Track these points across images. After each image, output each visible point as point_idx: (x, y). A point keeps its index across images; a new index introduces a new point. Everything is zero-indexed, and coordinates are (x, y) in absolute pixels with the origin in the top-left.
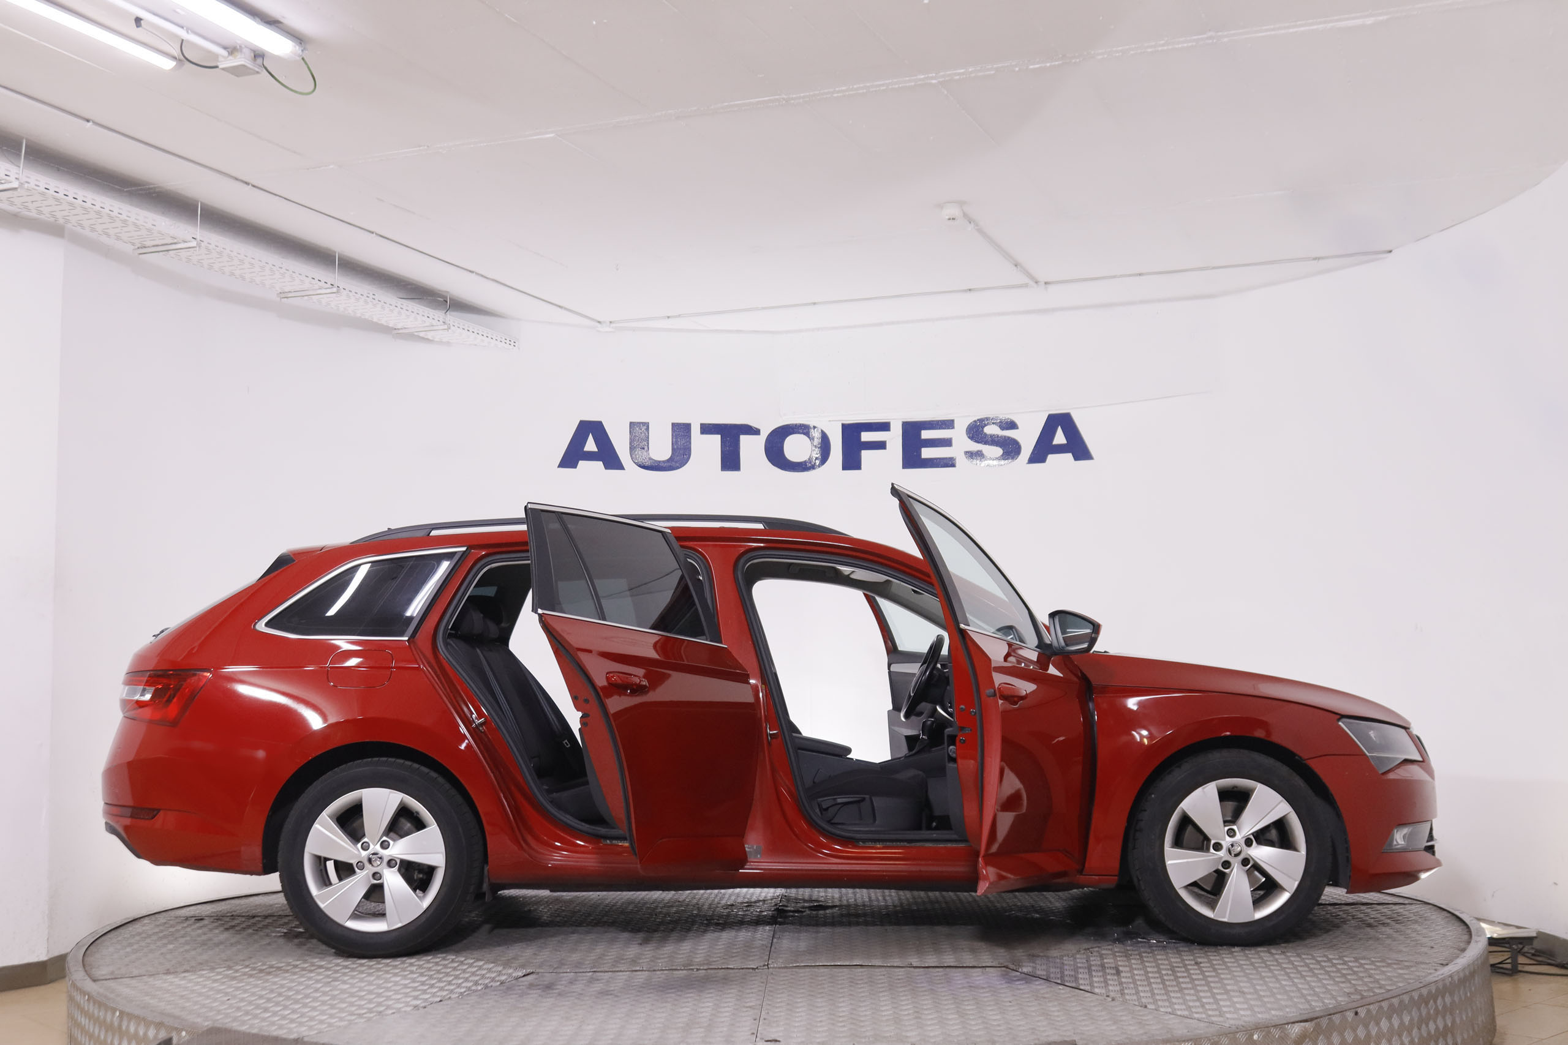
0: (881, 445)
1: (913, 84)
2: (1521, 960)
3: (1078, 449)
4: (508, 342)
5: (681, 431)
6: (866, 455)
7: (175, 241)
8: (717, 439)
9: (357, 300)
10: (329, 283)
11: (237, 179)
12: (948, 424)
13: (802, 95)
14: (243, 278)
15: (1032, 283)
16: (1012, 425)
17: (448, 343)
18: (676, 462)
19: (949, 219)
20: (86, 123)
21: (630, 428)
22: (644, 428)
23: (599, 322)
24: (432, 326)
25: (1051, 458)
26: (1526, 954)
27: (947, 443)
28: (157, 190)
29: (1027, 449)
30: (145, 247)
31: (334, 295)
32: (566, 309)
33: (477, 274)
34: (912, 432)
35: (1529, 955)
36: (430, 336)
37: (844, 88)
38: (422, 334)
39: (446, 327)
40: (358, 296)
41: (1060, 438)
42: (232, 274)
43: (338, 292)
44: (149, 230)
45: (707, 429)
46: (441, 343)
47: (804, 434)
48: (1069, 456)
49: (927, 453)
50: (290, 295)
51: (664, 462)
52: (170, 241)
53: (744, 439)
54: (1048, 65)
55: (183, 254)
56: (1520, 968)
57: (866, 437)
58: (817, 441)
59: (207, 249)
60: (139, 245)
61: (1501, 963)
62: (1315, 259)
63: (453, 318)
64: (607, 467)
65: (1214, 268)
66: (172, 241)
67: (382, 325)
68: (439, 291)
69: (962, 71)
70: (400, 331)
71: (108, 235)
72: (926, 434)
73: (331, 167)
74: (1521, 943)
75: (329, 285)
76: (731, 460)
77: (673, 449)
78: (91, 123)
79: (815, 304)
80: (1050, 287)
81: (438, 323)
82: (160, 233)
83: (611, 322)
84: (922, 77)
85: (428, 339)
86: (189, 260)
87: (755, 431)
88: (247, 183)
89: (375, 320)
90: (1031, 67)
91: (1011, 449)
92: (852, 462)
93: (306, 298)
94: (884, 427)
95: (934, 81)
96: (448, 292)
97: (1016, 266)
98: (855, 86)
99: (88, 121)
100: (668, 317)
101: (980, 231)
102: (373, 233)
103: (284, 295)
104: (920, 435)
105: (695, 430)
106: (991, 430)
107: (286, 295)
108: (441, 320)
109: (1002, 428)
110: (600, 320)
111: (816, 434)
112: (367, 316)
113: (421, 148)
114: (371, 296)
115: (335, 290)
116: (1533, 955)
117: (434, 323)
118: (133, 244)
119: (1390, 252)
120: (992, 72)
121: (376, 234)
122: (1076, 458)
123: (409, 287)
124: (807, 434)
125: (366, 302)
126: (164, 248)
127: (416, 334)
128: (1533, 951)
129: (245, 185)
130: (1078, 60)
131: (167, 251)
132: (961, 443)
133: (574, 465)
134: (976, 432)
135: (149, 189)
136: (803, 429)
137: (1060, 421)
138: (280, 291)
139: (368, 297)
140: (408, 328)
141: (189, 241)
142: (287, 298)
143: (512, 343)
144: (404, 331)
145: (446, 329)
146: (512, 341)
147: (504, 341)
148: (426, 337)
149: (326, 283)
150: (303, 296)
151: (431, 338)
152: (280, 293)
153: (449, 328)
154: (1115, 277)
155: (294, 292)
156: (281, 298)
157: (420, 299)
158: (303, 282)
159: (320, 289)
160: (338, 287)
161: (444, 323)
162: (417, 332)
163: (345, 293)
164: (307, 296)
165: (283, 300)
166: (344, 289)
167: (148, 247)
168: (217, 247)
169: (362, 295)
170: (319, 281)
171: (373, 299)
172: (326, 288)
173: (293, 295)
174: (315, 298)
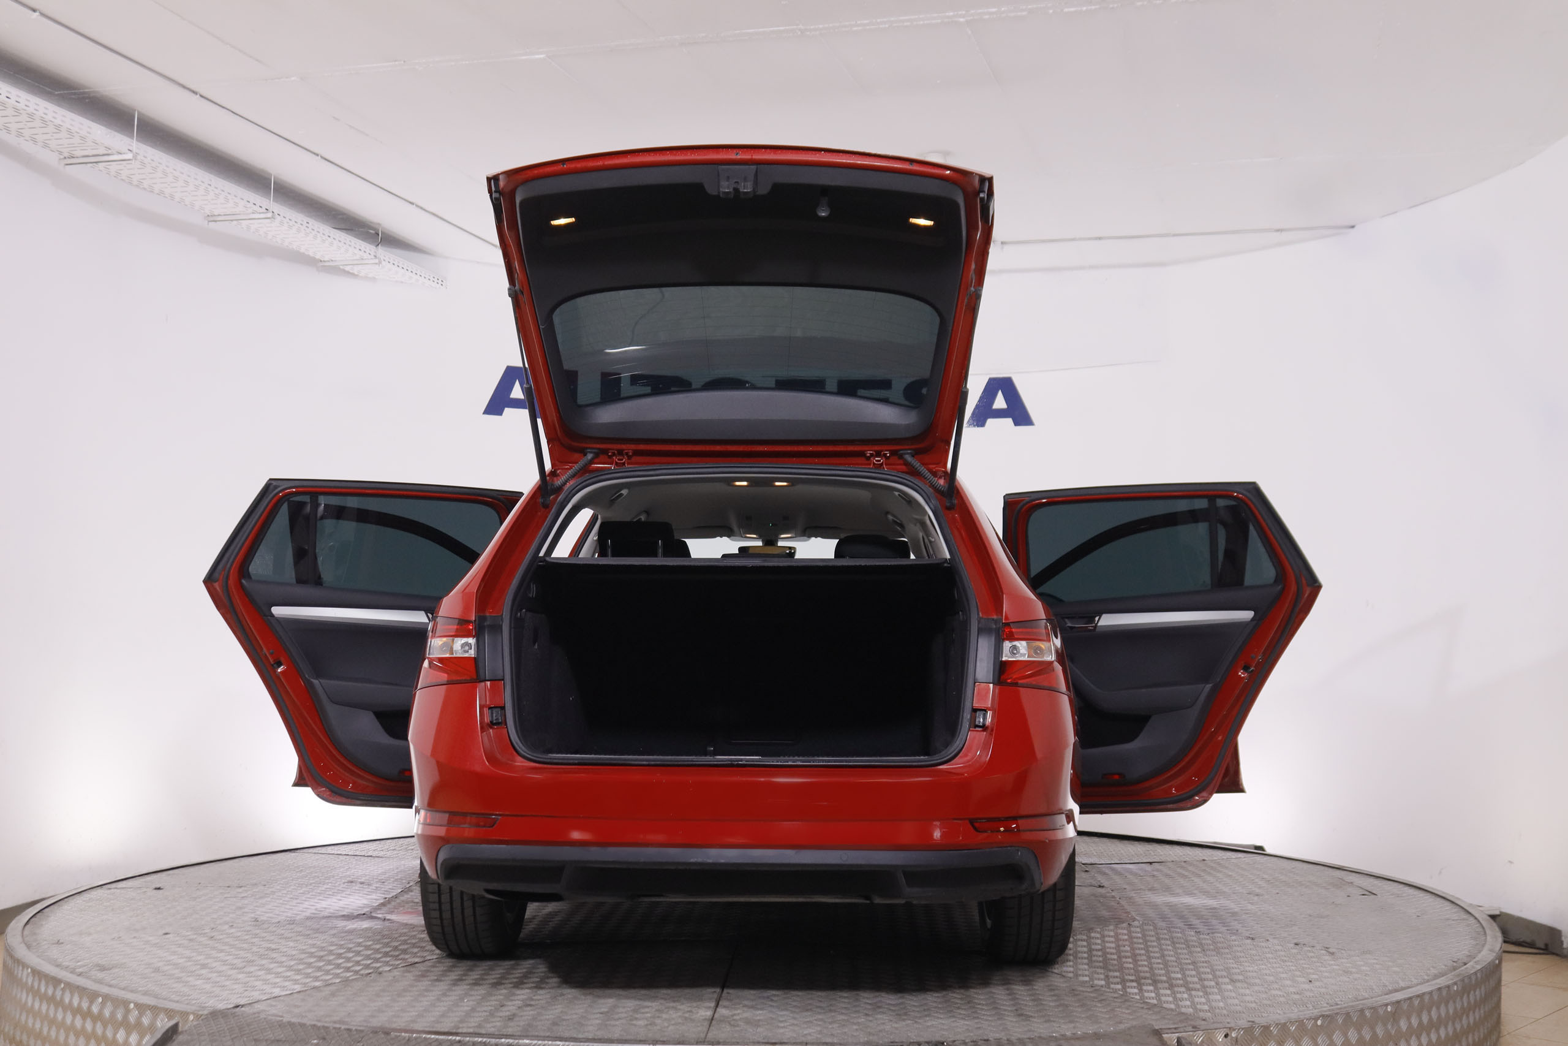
1: (939, 21)
3: (1019, 414)
4: (436, 280)
7: (110, 152)
9: (290, 227)
10: (264, 207)
11: (184, 87)
12: (885, 384)
13: (821, 26)
14: (172, 197)
17: (374, 279)
20: (31, 12)
24: (362, 259)
25: (990, 422)
28: (92, 95)
30: (72, 157)
31: (268, 220)
33: (417, 206)
36: (355, 270)
37: (866, 22)
38: (347, 268)
39: (377, 261)
40: (291, 223)
42: (161, 193)
43: (273, 217)
44: (83, 138)
46: (366, 278)
48: (1009, 421)
50: (219, 218)
52: (102, 151)
54: (1084, 8)
55: (114, 167)
59: (142, 163)
60: (66, 155)
62: (1278, 230)
63: (382, 252)
65: (1175, 235)
66: (106, 152)
67: (309, 256)
68: (371, 223)
69: (994, 10)
70: (327, 264)
71: (35, 141)
73: (293, 79)
75: (263, 210)
78: (37, 14)
80: (1006, 247)
81: (370, 257)
82: (94, 142)
84: (951, 14)
85: (353, 274)
86: (118, 174)
87: (686, 385)
88: (194, 93)
89: (302, 250)
90: (1066, 10)
93: (235, 222)
94: (819, 384)
95: (962, 20)
96: (379, 224)
98: (879, 20)
99: (34, 11)
102: (318, 155)
103: (211, 218)
105: (625, 381)
107: (214, 218)
108: (373, 253)
112: (295, 246)
113: (397, 63)
114: (305, 223)
115: (270, 215)
117: (366, 256)
118: (60, 153)
119: (1353, 227)
120: (1024, 13)
121: (322, 157)
122: (1016, 423)
123: (340, 217)
125: (299, 230)
126: (94, 160)
127: (341, 267)
129: (191, 95)
130: (1116, 5)
131: (97, 163)
133: (500, 413)
135: (84, 93)
137: (1001, 385)
138: (209, 214)
139: (302, 224)
140: (335, 261)
141: (124, 153)
142: (216, 221)
143: (440, 282)
144: (331, 264)
145: (377, 264)
146: (440, 280)
147: (432, 279)
148: (351, 271)
149: (261, 207)
150: (232, 220)
151: (356, 273)
152: (208, 216)
153: (380, 263)
154: (1073, 240)
155: (225, 215)
156: (209, 221)
157: (352, 230)
158: (236, 204)
159: (253, 213)
160: (273, 212)
161: (375, 256)
162: (344, 265)
163: (279, 219)
164: (237, 220)
165: (210, 223)
166: (279, 215)
167: (77, 157)
168: (153, 161)
169: (296, 222)
170: (255, 204)
171: (307, 227)
172: (260, 213)
173: (222, 218)
174: (244, 223)
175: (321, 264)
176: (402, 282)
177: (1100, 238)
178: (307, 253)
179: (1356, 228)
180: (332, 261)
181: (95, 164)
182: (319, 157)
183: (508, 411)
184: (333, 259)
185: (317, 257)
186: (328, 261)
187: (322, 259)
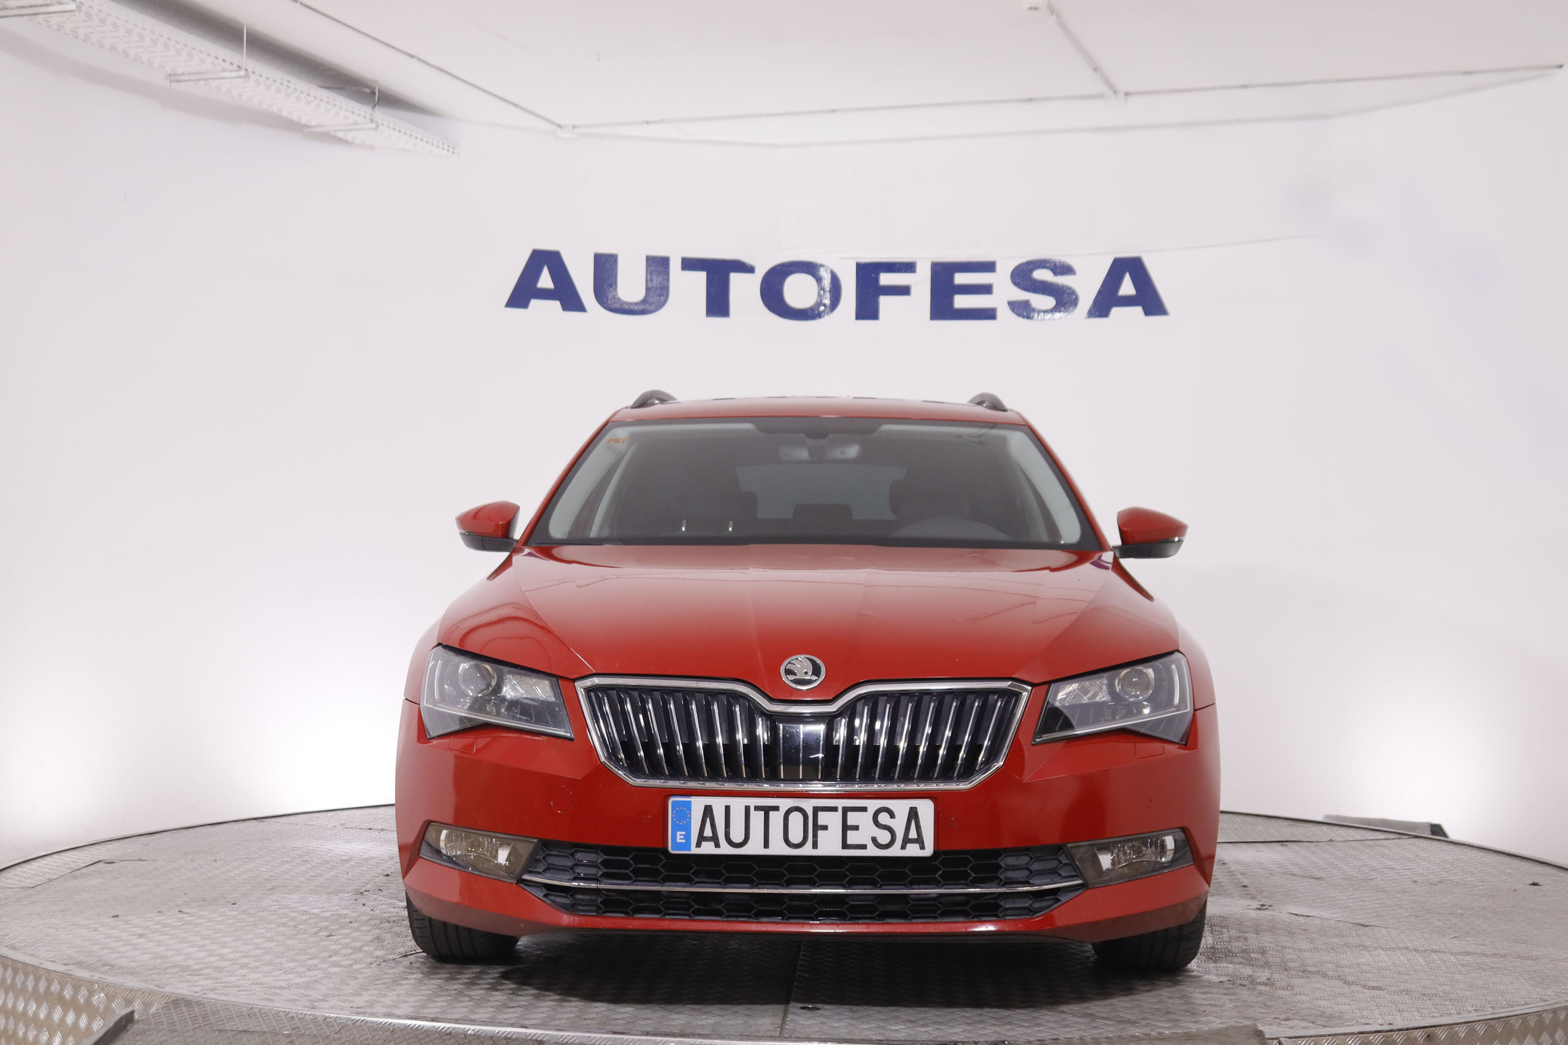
0: (904, 291)
3: (1150, 301)
4: (446, 147)
5: (658, 266)
6: (884, 301)
7: (49, 2)
8: (701, 276)
9: (268, 87)
10: (236, 63)
12: (988, 267)
14: (126, 54)
15: (1109, 93)
16: (1065, 269)
17: (372, 147)
18: (651, 304)
19: (1031, 8)
21: (595, 260)
22: (611, 261)
23: (559, 126)
24: (356, 123)
25: (1116, 311)
27: (986, 289)
29: (1087, 297)
30: (6, 9)
31: (241, 80)
32: (522, 108)
33: (419, 60)
34: (943, 275)
36: (349, 136)
38: (340, 135)
39: (373, 126)
40: (269, 82)
41: (1127, 288)
42: (113, 48)
43: (247, 76)
45: (689, 264)
46: (362, 146)
47: (810, 273)
48: (1138, 310)
49: (961, 302)
50: (183, 78)
51: (636, 304)
52: (40, 1)
53: (736, 280)
55: (55, 20)
57: (886, 279)
58: (827, 282)
59: (88, 14)
62: (1466, 73)
63: (381, 114)
64: (566, 307)
66: (45, 3)
67: (293, 121)
68: (366, 79)
70: (314, 130)
72: (960, 279)
75: (235, 67)
76: (718, 304)
77: (648, 289)
79: (833, 111)
80: (1130, 99)
81: (365, 120)
83: (574, 127)
85: (346, 141)
86: (60, 27)
87: (750, 269)
89: (285, 114)
91: (1065, 299)
92: (867, 310)
93: (202, 82)
94: (909, 267)
96: (376, 82)
97: (1095, 70)
100: (648, 123)
101: (1063, 26)
103: (174, 77)
104: (952, 279)
105: (675, 266)
106: (1042, 275)
107: (177, 78)
108: (368, 116)
109: (1055, 273)
110: (559, 122)
111: (825, 275)
112: (275, 109)
114: (285, 82)
115: (242, 73)
117: (360, 120)
122: (1147, 313)
123: (328, 73)
124: (814, 274)
125: (278, 91)
126: (32, 12)
127: (333, 133)
131: (35, 14)
132: (1004, 291)
133: (524, 305)
134: (1022, 276)
136: (809, 268)
137: (1129, 266)
138: (172, 73)
139: (282, 83)
140: (324, 126)
141: (66, 4)
142: (179, 81)
143: (451, 149)
144: (319, 129)
145: (373, 129)
146: (451, 147)
147: (441, 146)
148: (344, 138)
149: (231, 64)
150: (199, 80)
151: (350, 140)
152: (170, 75)
153: (377, 127)
154: (1213, 88)
155: (189, 74)
156: (171, 82)
157: (344, 89)
158: (202, 61)
159: (223, 71)
160: (246, 70)
161: (372, 120)
162: (335, 131)
163: (253, 78)
164: (204, 80)
165: (173, 84)
166: (253, 72)
167: (11, 9)
168: (100, 11)
169: (275, 81)
170: (224, 61)
171: (288, 87)
172: (231, 71)
173: (187, 77)
174: (214, 83)
175: (307, 130)
176: (406, 150)
177: (1245, 87)
178: (290, 117)
179: (1564, 68)
180: (321, 126)
181: (33, 17)
182: (299, 3)
183: (534, 303)
184: (322, 124)
185: (304, 121)
186: (316, 126)
187: (309, 124)
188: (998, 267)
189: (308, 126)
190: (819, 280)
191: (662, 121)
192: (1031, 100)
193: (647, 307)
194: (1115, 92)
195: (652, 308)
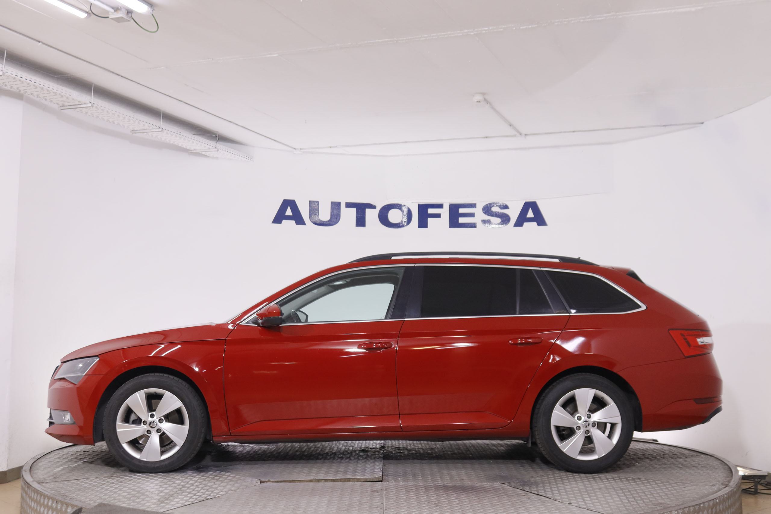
0: (438, 216)
1: (461, 34)
2: (760, 487)
3: (540, 220)
4: (247, 158)
5: (336, 206)
6: (430, 220)
7: (81, 103)
8: (354, 210)
9: (172, 135)
11: (113, 73)
12: (473, 206)
13: (405, 38)
14: (114, 123)
15: (518, 134)
16: (506, 207)
17: (217, 158)
19: (477, 102)
20: (38, 43)
21: (309, 204)
22: (316, 204)
23: (295, 149)
24: (209, 149)
25: (526, 224)
26: (762, 484)
27: (472, 215)
28: (72, 77)
30: (64, 106)
31: (160, 132)
32: (278, 142)
33: (233, 123)
34: (454, 209)
35: (764, 485)
36: (207, 154)
37: (426, 36)
38: (204, 153)
39: (216, 150)
40: (172, 133)
41: (530, 214)
42: (108, 121)
43: (162, 131)
44: (67, 98)
46: (213, 158)
47: (399, 209)
48: (535, 224)
49: (462, 220)
50: (137, 132)
51: (326, 221)
52: (77, 103)
53: (368, 211)
54: (530, 27)
55: (84, 110)
56: (759, 491)
57: (431, 211)
58: (405, 213)
59: (96, 108)
60: (61, 105)
61: (749, 488)
62: (664, 126)
63: (220, 145)
64: (297, 223)
65: (612, 129)
66: (79, 104)
67: (183, 148)
68: (213, 131)
69: (486, 29)
70: (192, 151)
71: (46, 100)
72: (461, 211)
73: (162, 68)
74: (759, 478)
75: (157, 127)
76: (361, 222)
77: (331, 215)
78: (41, 43)
79: (406, 142)
80: (528, 137)
81: (213, 148)
82: (73, 99)
83: (301, 149)
84: (466, 31)
85: (207, 156)
86: (86, 113)
87: (374, 207)
88: (118, 75)
89: (180, 145)
90: (522, 28)
91: (505, 219)
92: (423, 224)
93: (145, 133)
94: (440, 206)
95: (472, 33)
96: (217, 132)
97: (510, 125)
98: (432, 35)
99: (39, 42)
100: (331, 147)
101: (493, 108)
102: (181, 101)
103: (134, 131)
104: (458, 211)
105: (343, 206)
106: (495, 209)
107: (135, 132)
108: (214, 146)
109: (501, 208)
111: (405, 209)
112: (176, 143)
113: (209, 60)
114: (179, 133)
115: (160, 130)
116: (766, 485)
117: (210, 147)
118: (58, 104)
119: (703, 123)
120: (502, 30)
121: (183, 102)
122: (539, 225)
123: (198, 129)
124: (400, 209)
125: (176, 136)
126: (75, 107)
127: (200, 153)
128: (766, 483)
129: (117, 76)
130: (545, 25)
131: (76, 108)
132: (480, 215)
133: (280, 222)
134: (487, 210)
135: (68, 76)
136: (398, 206)
137: (531, 205)
139: (177, 134)
140: (197, 150)
141: (88, 104)
142: (136, 133)
143: (250, 159)
144: (194, 151)
147: (245, 157)
148: (205, 154)
149: (156, 126)
150: (144, 133)
151: (208, 155)
152: (132, 131)
153: (218, 150)
154: (561, 132)
155: (140, 130)
157: (204, 135)
158: (144, 125)
159: (153, 129)
160: (162, 128)
161: (215, 147)
162: (201, 152)
163: (165, 131)
164: (146, 132)
165: (133, 134)
166: (165, 129)
167: (66, 106)
168: (101, 106)
169: (174, 133)
170: (153, 125)
171: (180, 135)
172: (156, 129)
173: (139, 132)
174: (150, 134)
175: (190, 152)
176: (231, 159)
177: (574, 132)
179: (704, 123)
181: (75, 109)
182: (182, 102)
184: (195, 149)
185: (188, 148)
186: (193, 150)
187: (190, 149)
188: (477, 206)
189: (190, 150)
190: (403, 211)
191: (336, 147)
192: (486, 137)
193: (331, 223)
194: (521, 134)
195: (333, 223)
